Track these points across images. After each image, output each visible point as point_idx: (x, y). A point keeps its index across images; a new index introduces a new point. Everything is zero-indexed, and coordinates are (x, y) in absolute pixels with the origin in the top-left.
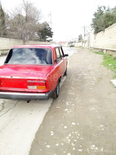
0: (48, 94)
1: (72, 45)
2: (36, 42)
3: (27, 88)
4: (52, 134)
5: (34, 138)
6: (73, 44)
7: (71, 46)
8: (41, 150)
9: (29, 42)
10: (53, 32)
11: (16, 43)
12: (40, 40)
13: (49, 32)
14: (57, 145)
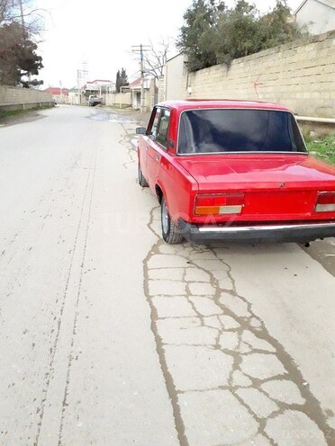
1: (96, 99)
6: (100, 96)
7: (94, 104)
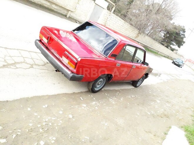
0: (72, 75)
2: (154, 42)
3: (62, 57)
4: (44, 107)
5: (29, 97)
8: (22, 106)
9: (145, 37)
10: (184, 42)
11: (129, 29)
12: (160, 41)
13: (180, 39)
14: (35, 114)
